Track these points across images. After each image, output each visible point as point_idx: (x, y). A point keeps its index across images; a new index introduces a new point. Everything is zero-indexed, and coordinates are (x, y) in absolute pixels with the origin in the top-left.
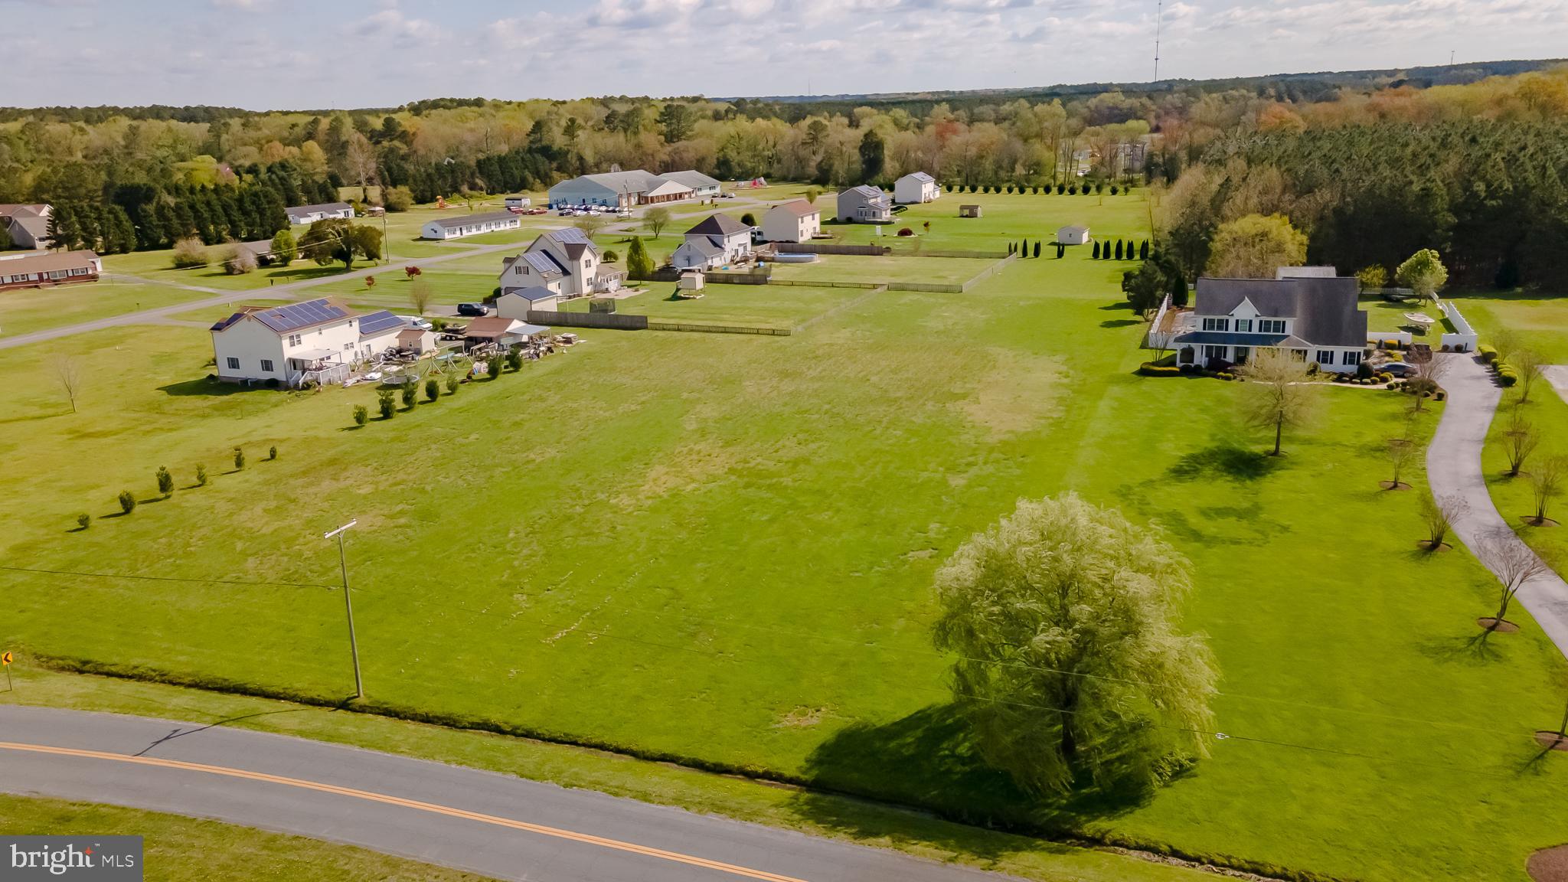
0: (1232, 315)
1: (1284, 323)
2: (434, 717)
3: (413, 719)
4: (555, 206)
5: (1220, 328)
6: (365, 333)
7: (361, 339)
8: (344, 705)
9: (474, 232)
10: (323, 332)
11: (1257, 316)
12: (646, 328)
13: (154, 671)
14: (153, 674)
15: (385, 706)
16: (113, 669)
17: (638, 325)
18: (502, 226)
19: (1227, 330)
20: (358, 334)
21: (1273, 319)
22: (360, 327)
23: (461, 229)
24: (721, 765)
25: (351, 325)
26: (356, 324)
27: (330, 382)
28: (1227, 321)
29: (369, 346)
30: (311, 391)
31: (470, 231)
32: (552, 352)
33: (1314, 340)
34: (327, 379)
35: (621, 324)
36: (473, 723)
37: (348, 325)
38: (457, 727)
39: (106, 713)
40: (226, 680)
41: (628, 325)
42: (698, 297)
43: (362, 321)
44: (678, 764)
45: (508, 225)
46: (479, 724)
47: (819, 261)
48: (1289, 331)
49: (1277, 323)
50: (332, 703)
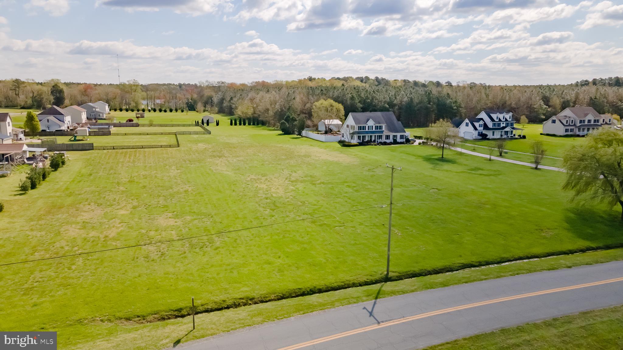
0: (367, 124)
1: (382, 126)
5: (363, 129)
11: (374, 124)
12: (93, 149)
15: (410, 273)
19: (365, 130)
28: (365, 126)
33: (391, 131)
35: (74, 148)
42: (88, 140)
48: (384, 129)
49: (380, 126)
50: (380, 281)
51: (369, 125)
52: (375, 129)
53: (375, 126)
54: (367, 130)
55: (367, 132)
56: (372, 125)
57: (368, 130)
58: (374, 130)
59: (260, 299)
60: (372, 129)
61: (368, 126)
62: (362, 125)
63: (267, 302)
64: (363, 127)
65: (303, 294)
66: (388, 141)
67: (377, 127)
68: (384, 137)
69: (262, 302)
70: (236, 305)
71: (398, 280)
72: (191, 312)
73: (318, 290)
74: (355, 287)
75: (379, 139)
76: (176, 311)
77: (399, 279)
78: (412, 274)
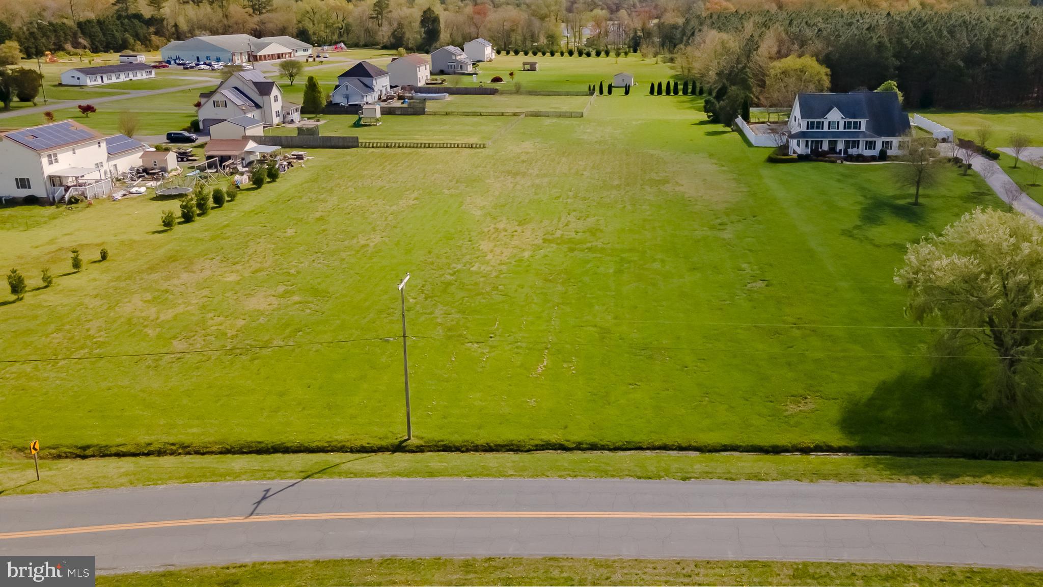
0: (826, 118)
1: (860, 122)
2: (496, 446)
3: (476, 451)
4: (173, 62)
5: (818, 128)
6: (112, 153)
7: (109, 159)
8: (399, 448)
9: (114, 80)
10: (76, 151)
11: (842, 118)
12: (357, 146)
13: (173, 444)
14: (174, 448)
15: (442, 443)
16: (124, 449)
17: (350, 144)
18: (139, 75)
19: (822, 129)
20: (106, 155)
21: (853, 120)
22: (107, 148)
23: (102, 77)
24: (777, 447)
25: (100, 146)
26: (103, 145)
27: (95, 197)
28: (823, 122)
29: (115, 165)
30: (80, 205)
31: (110, 79)
32: (292, 166)
33: (880, 134)
34: (93, 194)
35: (333, 144)
36: (537, 446)
37: (97, 146)
38: (522, 451)
39: (173, 485)
40: (260, 442)
41: (341, 144)
42: (378, 124)
43: (108, 142)
44: (740, 452)
45: (144, 74)
46: (543, 445)
47: (449, 99)
48: (863, 128)
49: (855, 123)
50: (385, 448)
51: (831, 120)
52: (845, 128)
53: (845, 122)
54: (826, 129)
55: (825, 135)
56: (837, 120)
57: (829, 129)
58: (841, 129)
59: (197, 449)
60: (838, 128)
61: (829, 122)
62: (815, 120)
63: (203, 454)
64: (818, 123)
65: (259, 452)
66: (868, 153)
67: (848, 125)
68: (862, 145)
69: (197, 453)
70: (160, 453)
71: (417, 452)
72: (98, 453)
73: (284, 448)
74: (343, 452)
75: (852, 148)
76: (80, 448)
77: (418, 450)
78: (444, 446)
